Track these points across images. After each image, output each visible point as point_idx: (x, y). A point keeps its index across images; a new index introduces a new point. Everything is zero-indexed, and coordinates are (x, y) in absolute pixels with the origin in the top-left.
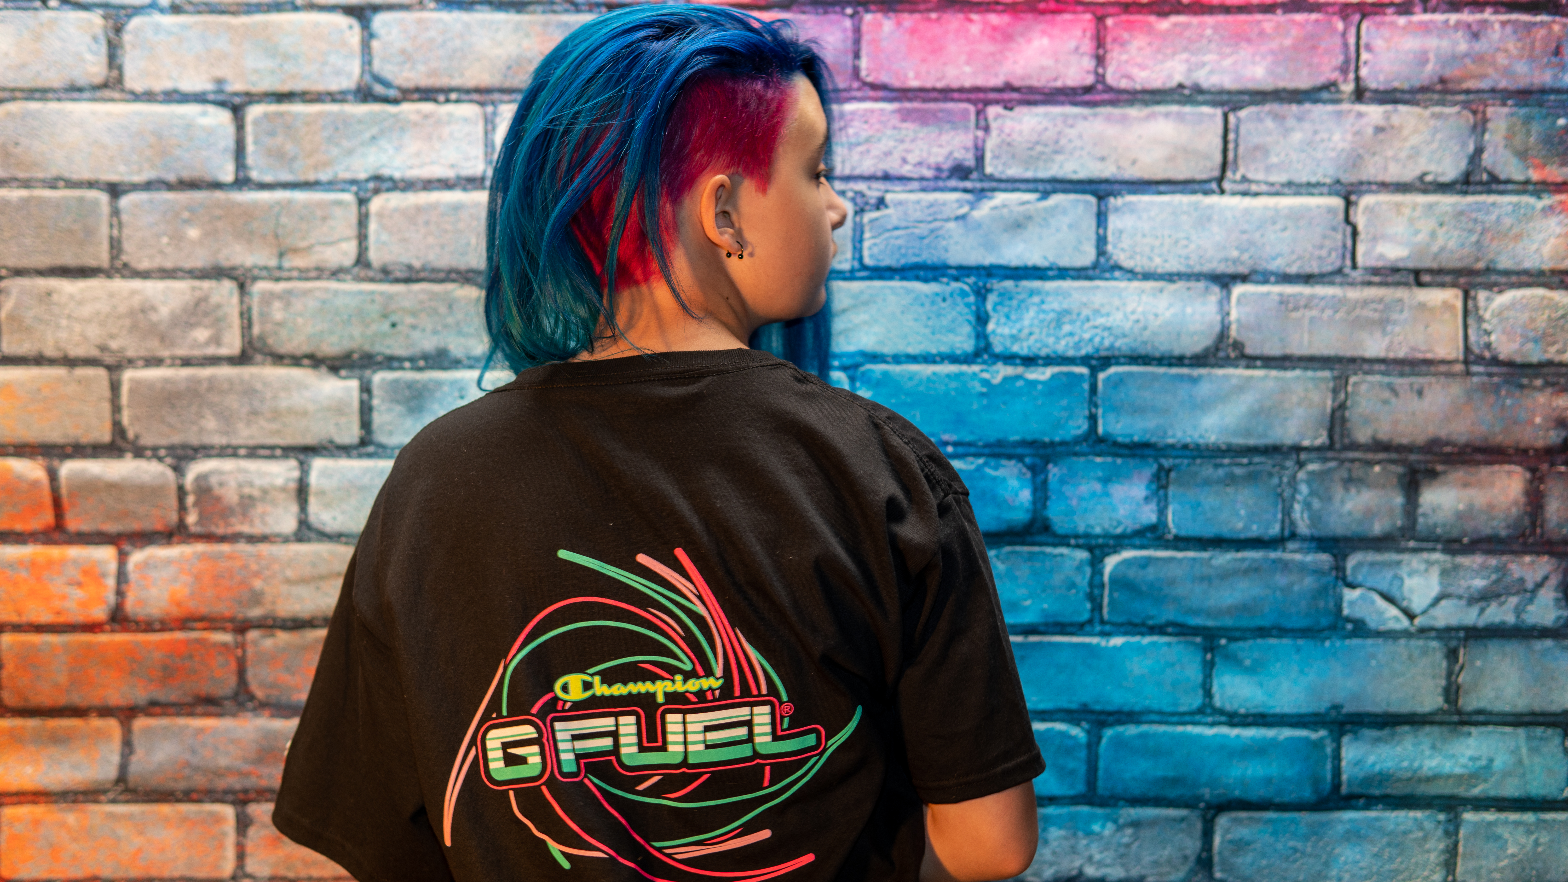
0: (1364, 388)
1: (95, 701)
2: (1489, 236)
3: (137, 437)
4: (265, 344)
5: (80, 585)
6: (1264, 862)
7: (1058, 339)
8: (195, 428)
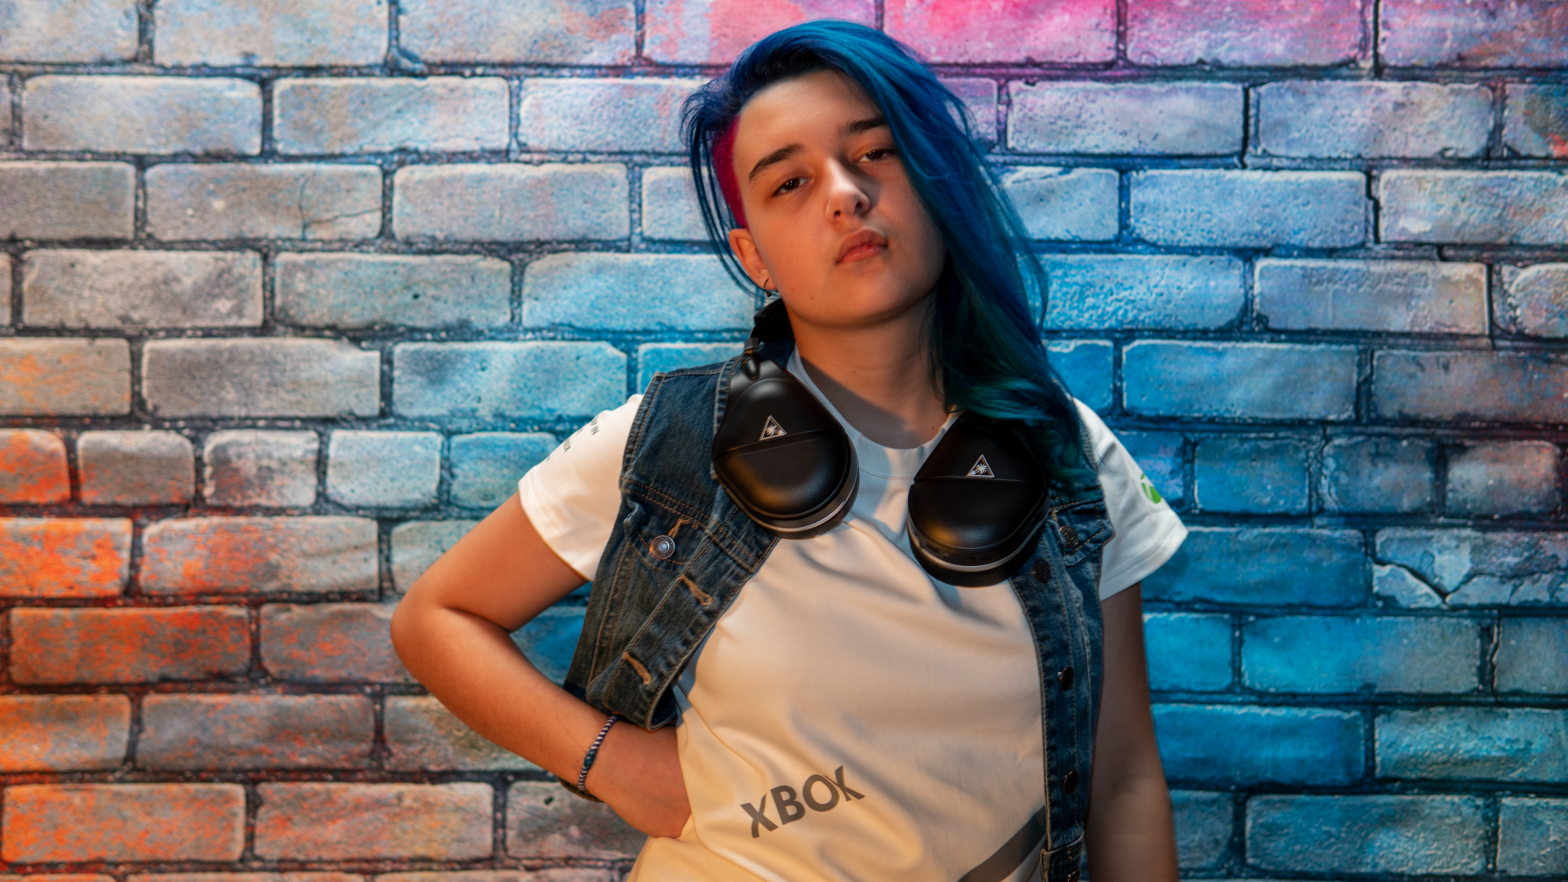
0: (1389, 361)
1: (106, 678)
2: (1512, 210)
3: (156, 408)
4: (287, 315)
5: (93, 558)
6: (1298, 847)
7: (1081, 311)
8: (214, 400)
